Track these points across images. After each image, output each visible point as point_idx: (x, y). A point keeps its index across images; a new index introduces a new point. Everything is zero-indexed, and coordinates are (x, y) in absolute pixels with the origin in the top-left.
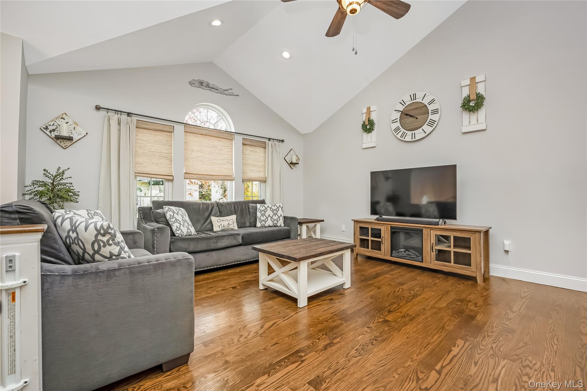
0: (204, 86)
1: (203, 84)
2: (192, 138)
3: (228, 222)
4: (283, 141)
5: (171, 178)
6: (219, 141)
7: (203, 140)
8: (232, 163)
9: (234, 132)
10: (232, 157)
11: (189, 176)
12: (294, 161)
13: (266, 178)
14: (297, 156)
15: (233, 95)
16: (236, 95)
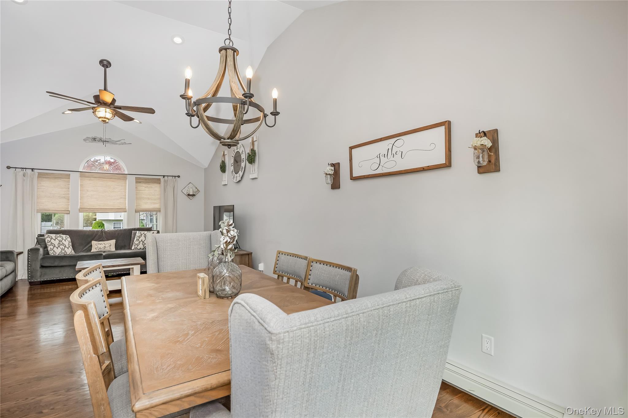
0: (97, 141)
1: (96, 139)
2: (87, 181)
3: (105, 245)
4: (179, 177)
5: (68, 212)
8: (126, 198)
9: (127, 173)
10: (126, 193)
11: (83, 211)
12: (191, 193)
13: (160, 208)
14: (196, 188)
15: (125, 143)
16: (128, 144)
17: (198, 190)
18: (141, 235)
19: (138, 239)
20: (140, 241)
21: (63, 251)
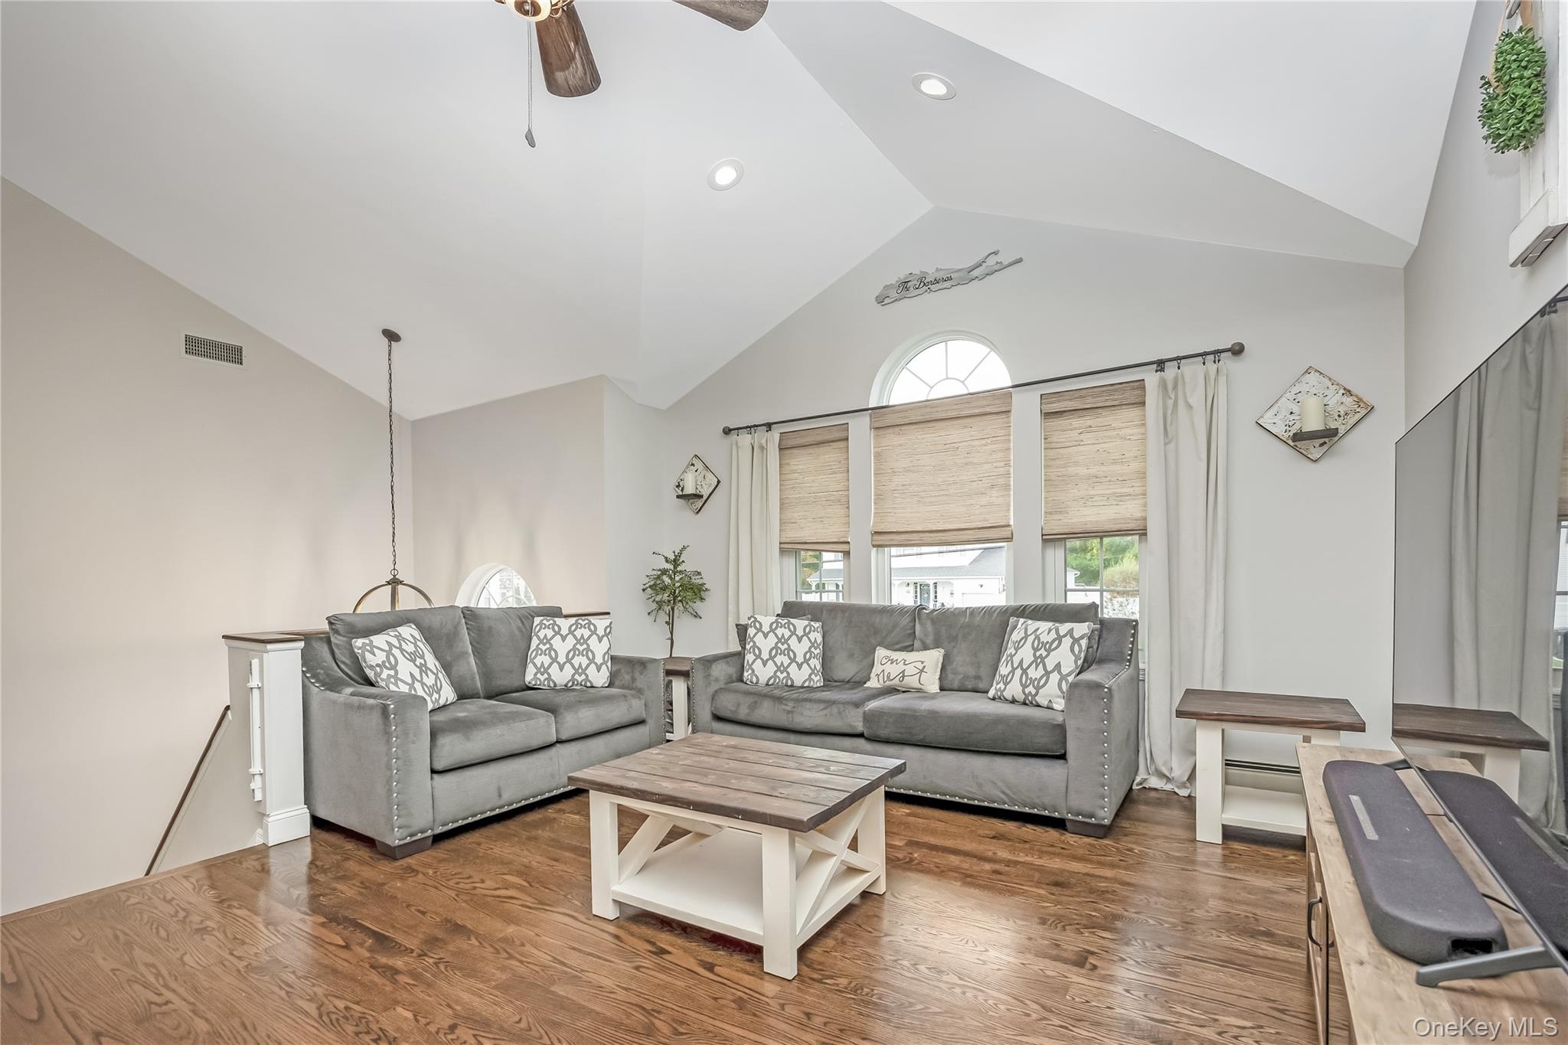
1: (909, 284)
2: (892, 439)
3: (904, 668)
4: (1237, 350)
5: (847, 548)
6: (965, 427)
7: (919, 437)
9: (1010, 384)
11: (881, 540)
12: (1313, 424)
13: (1145, 519)
14: (1348, 392)
15: (1002, 267)
16: (1010, 265)
17: (1359, 401)
18: (1060, 638)
19: (1043, 659)
20: (1049, 669)
21: (781, 676)
